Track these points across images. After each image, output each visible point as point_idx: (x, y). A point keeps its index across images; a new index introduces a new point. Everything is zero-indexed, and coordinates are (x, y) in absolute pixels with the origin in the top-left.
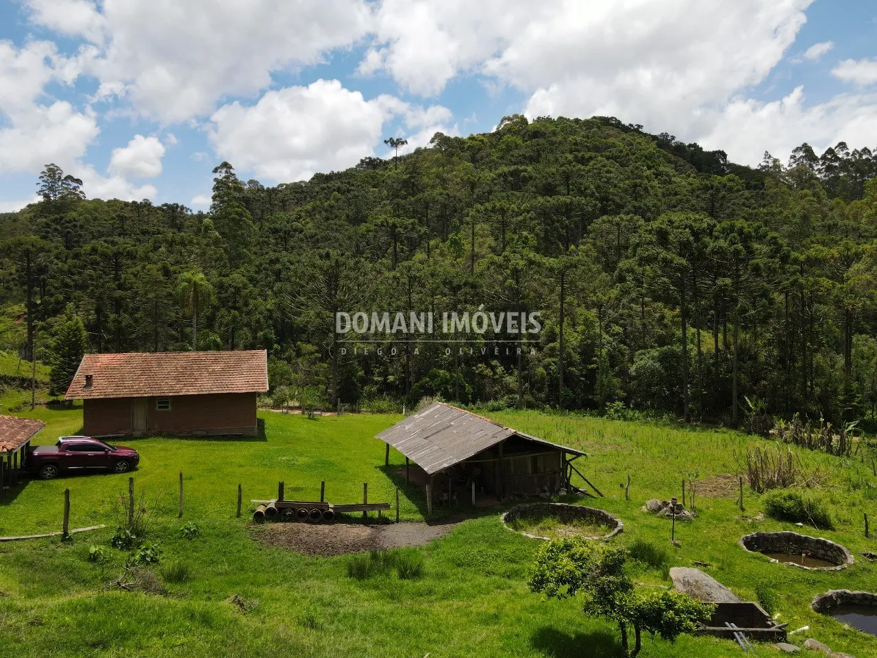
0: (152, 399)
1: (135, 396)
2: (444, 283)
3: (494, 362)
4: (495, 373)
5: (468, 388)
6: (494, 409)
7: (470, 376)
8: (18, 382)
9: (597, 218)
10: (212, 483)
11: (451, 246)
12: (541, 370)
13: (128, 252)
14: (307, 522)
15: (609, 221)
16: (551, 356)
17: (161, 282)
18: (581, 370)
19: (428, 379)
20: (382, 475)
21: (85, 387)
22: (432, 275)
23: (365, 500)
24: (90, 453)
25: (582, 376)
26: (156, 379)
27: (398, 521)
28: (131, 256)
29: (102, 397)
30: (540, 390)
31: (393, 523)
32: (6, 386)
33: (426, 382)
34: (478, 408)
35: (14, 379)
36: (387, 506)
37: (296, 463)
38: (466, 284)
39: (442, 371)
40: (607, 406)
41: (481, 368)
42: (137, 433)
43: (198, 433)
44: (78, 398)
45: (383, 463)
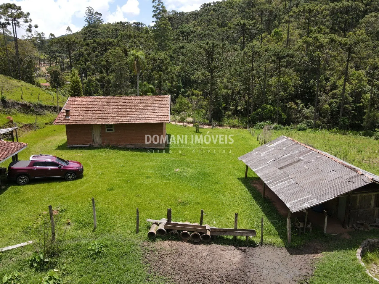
0: (103, 126)
1: (92, 123)
2: (274, 55)
3: (299, 101)
4: (298, 107)
5: (284, 116)
6: (301, 129)
7: (284, 108)
8: (53, 109)
9: (368, 14)
10: (125, 196)
11: (274, 36)
12: (326, 106)
13: (110, 42)
14: (189, 242)
15: (375, 16)
16: (333, 98)
17: (122, 56)
18: (353, 107)
19: (260, 110)
20: (244, 188)
21: (66, 117)
22: (266, 51)
23: (236, 226)
24: (50, 168)
25: (353, 110)
26: (106, 113)
27: (262, 243)
28: (110, 44)
29: (74, 123)
30: (324, 118)
31: (258, 246)
32: (46, 111)
33: (260, 112)
34: (291, 129)
35: (50, 107)
36: (253, 232)
37: (185, 174)
38: (288, 55)
39: (269, 106)
40: (375, 131)
41: (291, 104)
42: (96, 145)
43: (130, 146)
44: (61, 124)
45: (243, 175)
